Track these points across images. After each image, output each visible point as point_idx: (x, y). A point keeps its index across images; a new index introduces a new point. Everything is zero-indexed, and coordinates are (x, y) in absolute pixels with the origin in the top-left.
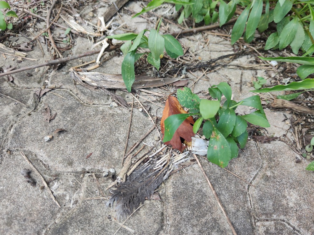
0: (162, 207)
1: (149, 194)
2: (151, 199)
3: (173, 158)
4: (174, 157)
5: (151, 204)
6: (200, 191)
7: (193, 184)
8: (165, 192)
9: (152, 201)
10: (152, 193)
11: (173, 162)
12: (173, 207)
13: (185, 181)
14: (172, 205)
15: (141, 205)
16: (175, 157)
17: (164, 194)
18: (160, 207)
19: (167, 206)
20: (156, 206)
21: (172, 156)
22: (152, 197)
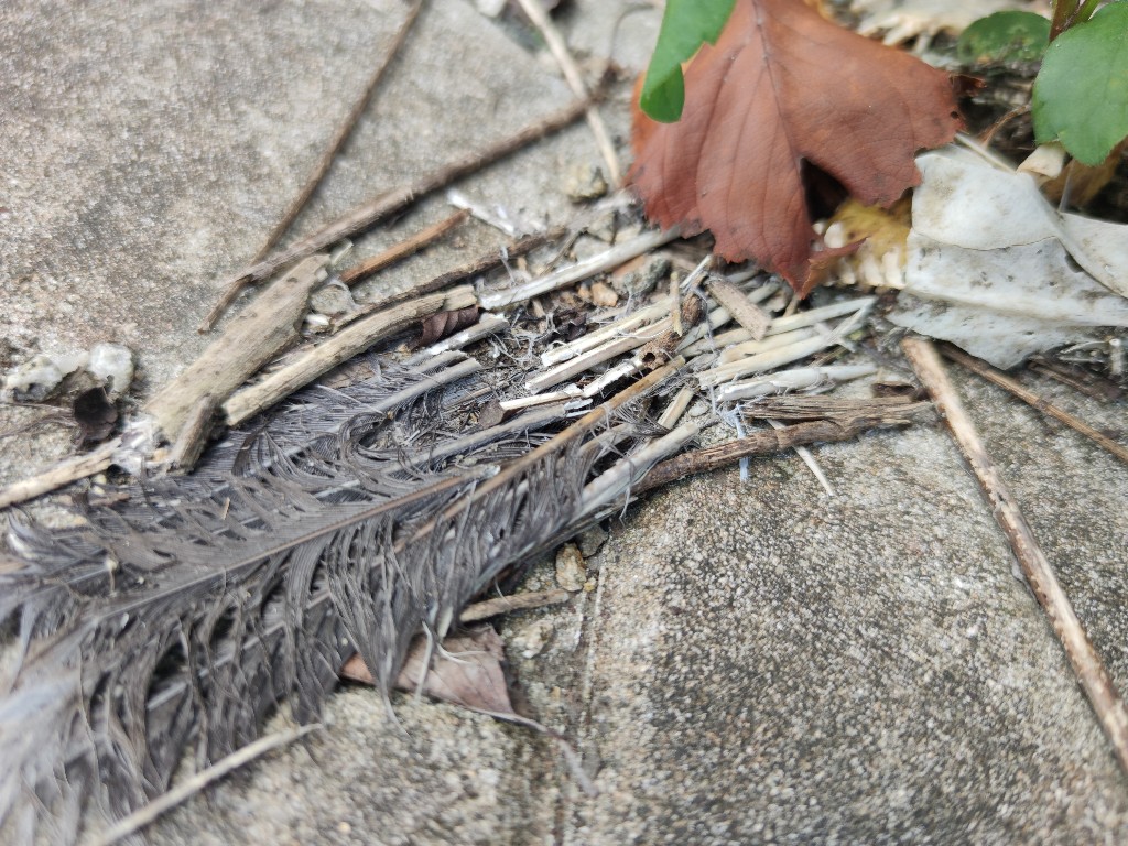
0: (509, 795)
1: (400, 626)
2: (403, 681)
3: (709, 344)
4: (716, 332)
5: (396, 746)
6: (959, 685)
7: (894, 607)
8: (583, 644)
9: (416, 710)
10: (435, 628)
11: (705, 381)
12: (643, 812)
13: (804, 564)
14: (639, 792)
15: (280, 731)
16: (734, 334)
17: (567, 668)
18: (489, 797)
19: (574, 794)
20: (453, 779)
21: (704, 328)
22: (417, 670)
